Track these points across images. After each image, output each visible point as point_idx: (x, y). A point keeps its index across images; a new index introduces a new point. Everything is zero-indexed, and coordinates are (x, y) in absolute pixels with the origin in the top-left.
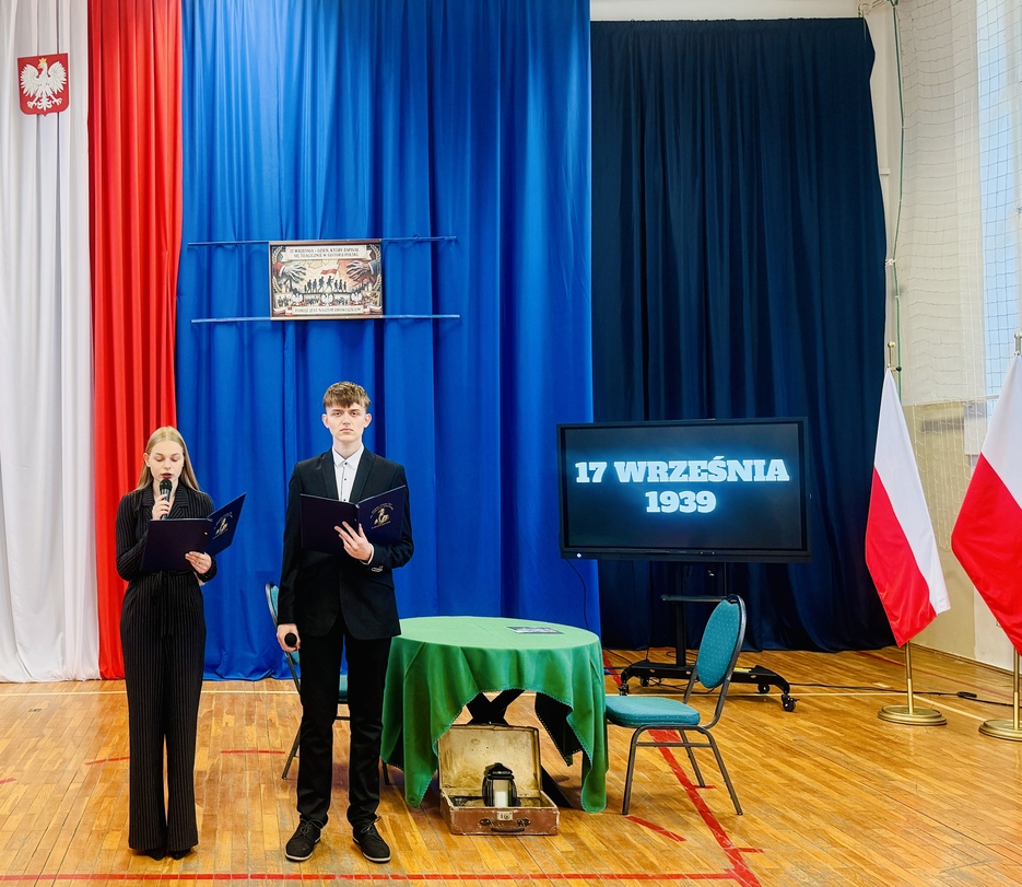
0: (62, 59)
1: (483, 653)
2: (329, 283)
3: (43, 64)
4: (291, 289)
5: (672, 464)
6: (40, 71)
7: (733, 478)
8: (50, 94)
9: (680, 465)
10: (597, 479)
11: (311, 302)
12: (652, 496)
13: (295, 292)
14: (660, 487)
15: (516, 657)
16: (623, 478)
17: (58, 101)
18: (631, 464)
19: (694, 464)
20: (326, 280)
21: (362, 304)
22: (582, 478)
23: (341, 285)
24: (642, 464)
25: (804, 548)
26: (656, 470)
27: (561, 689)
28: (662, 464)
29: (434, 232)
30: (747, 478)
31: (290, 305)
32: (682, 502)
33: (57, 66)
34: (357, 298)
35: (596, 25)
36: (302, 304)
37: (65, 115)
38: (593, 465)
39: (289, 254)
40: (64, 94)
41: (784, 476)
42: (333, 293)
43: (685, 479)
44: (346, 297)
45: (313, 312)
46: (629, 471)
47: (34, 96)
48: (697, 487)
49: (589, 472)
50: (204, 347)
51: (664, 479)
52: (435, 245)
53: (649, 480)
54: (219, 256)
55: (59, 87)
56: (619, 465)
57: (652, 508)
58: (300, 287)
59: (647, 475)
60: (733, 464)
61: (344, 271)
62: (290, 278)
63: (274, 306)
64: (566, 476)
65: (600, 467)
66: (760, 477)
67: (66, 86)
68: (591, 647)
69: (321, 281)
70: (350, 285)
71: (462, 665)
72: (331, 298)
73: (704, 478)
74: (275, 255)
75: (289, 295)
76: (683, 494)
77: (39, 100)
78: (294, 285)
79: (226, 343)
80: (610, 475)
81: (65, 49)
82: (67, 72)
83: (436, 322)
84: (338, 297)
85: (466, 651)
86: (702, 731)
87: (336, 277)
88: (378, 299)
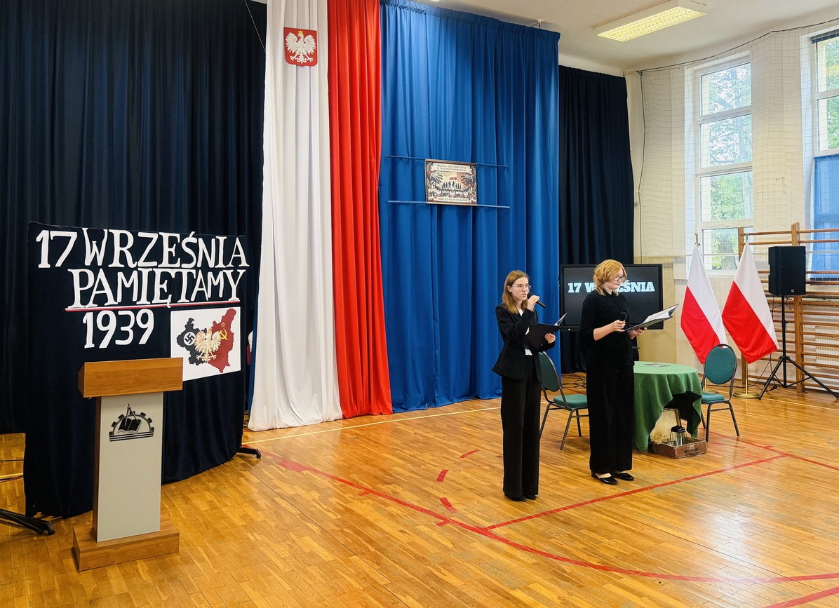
0: (314, 34)
4: (436, 187)
6: (299, 38)
7: (633, 290)
8: (305, 54)
10: (577, 291)
11: (445, 195)
17: (311, 59)
20: (452, 183)
21: (468, 198)
22: (571, 291)
23: (459, 187)
29: (498, 162)
30: (638, 290)
31: (436, 196)
33: (310, 37)
34: (466, 194)
37: (315, 69)
38: (576, 284)
39: (435, 167)
41: (653, 290)
42: (455, 191)
44: (461, 193)
45: (446, 200)
47: (295, 54)
49: (574, 287)
52: (498, 169)
54: (400, 165)
55: (311, 51)
56: (587, 285)
58: (440, 186)
61: (460, 179)
62: (435, 180)
63: (428, 196)
64: (564, 289)
65: (579, 285)
66: (643, 290)
67: (315, 51)
69: (449, 183)
70: (463, 186)
72: (454, 194)
74: (428, 167)
75: (435, 190)
77: (298, 56)
80: (583, 289)
81: (315, 28)
82: (316, 42)
83: (499, 210)
84: (457, 193)
87: (456, 182)
88: (475, 196)
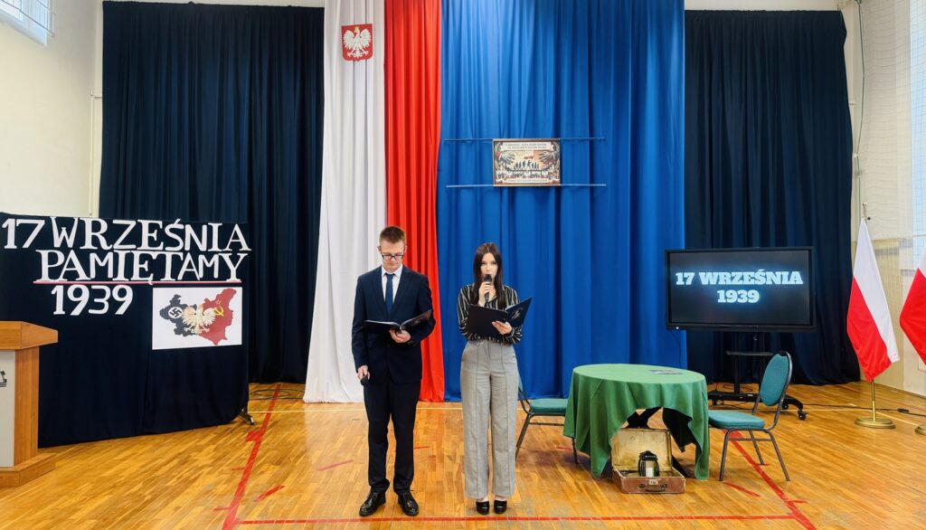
0: (369, 27)
1: (640, 386)
2: (529, 164)
3: (357, 30)
4: (506, 168)
5: (733, 274)
6: (355, 34)
7: (769, 283)
8: (361, 48)
9: (738, 275)
10: (689, 282)
11: (518, 176)
12: (721, 293)
13: (508, 169)
14: (726, 288)
15: (660, 388)
16: (704, 282)
17: (366, 53)
18: (709, 274)
19: (746, 274)
20: (527, 162)
21: (549, 177)
22: (680, 282)
23: (536, 166)
24: (716, 274)
25: (811, 324)
26: (724, 277)
27: (686, 407)
28: (728, 274)
29: (591, 135)
30: (778, 282)
31: (505, 177)
32: (739, 296)
33: (366, 31)
34: (545, 174)
35: (688, 12)
36: (512, 177)
37: (371, 61)
38: (686, 275)
39: (504, 147)
40: (370, 49)
41: (800, 281)
42: (531, 171)
43: (741, 283)
44: (539, 173)
45: (519, 181)
46: (708, 278)
47: (352, 49)
48: (748, 288)
49: (683, 278)
50: (453, 203)
51: (729, 282)
52: (591, 143)
53: (720, 283)
54: (463, 149)
55: (366, 44)
56: (702, 275)
57: (722, 300)
58: (511, 166)
59: (718, 280)
60: (770, 274)
61: (537, 157)
62: (505, 161)
63: (496, 178)
64: (670, 281)
65: (690, 276)
66: (785, 282)
67: (371, 44)
68: (702, 382)
69: (524, 163)
70: (541, 165)
71: (627, 392)
72: (529, 174)
73: (752, 282)
74: (496, 147)
75: (505, 172)
76: (739, 292)
77: (354, 52)
78: (508, 166)
79: (467, 200)
80: (696, 280)
81: (370, 21)
82: (371, 34)
83: (592, 188)
84: (534, 173)
85: (630, 385)
86: (766, 432)
87: (533, 161)
88: (558, 175)
